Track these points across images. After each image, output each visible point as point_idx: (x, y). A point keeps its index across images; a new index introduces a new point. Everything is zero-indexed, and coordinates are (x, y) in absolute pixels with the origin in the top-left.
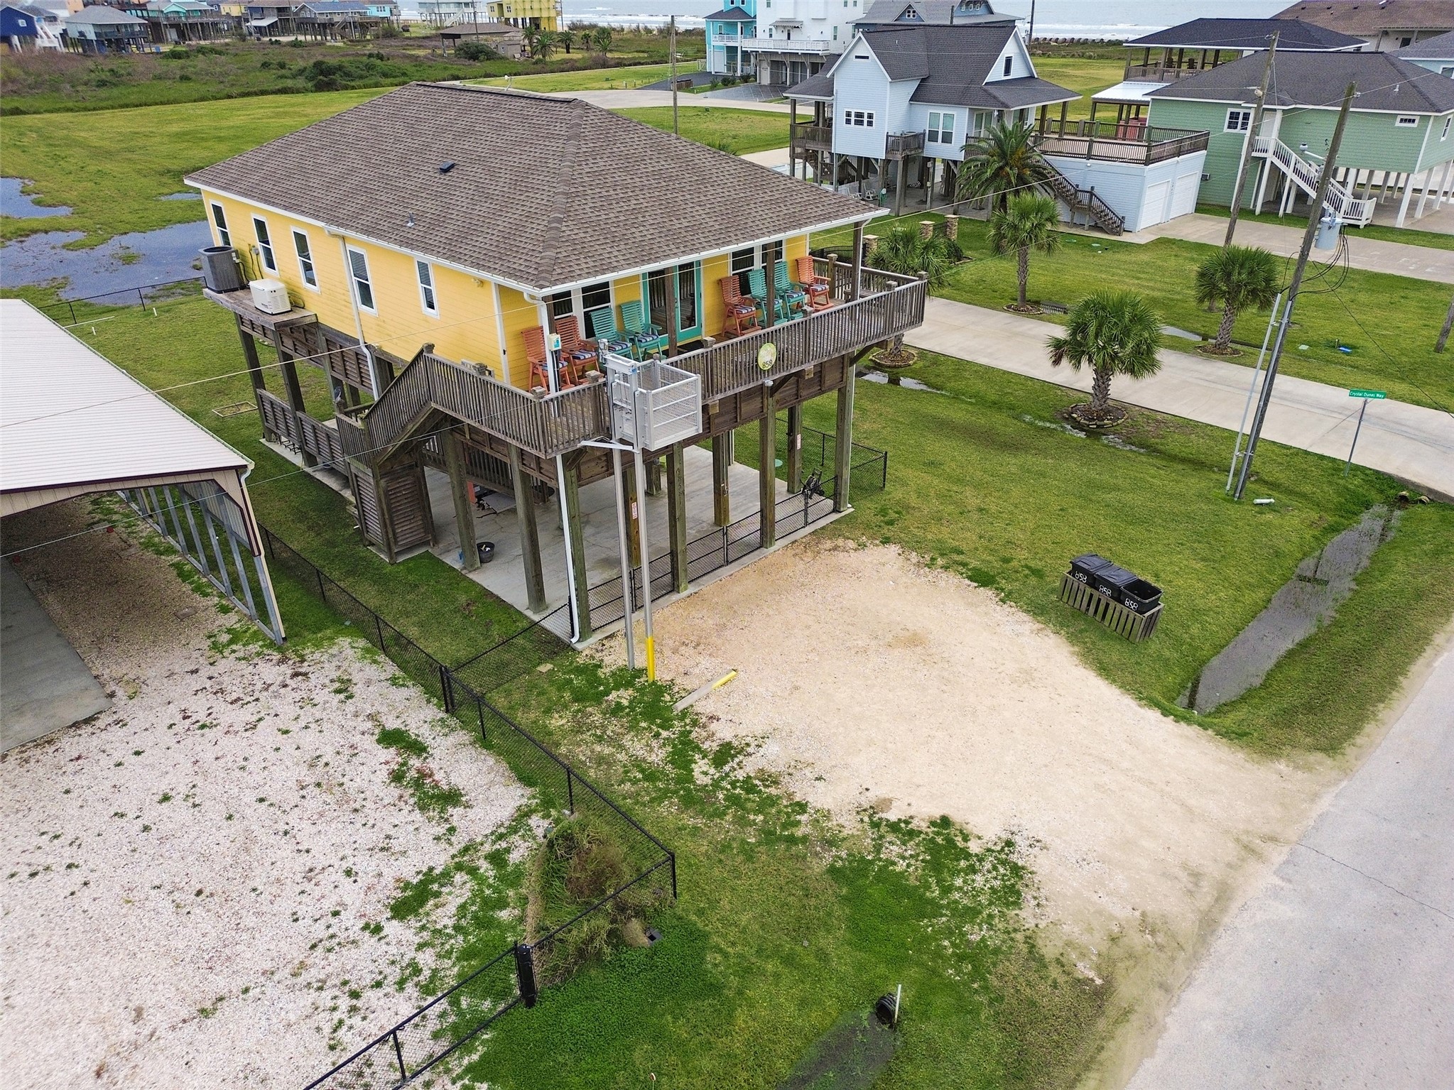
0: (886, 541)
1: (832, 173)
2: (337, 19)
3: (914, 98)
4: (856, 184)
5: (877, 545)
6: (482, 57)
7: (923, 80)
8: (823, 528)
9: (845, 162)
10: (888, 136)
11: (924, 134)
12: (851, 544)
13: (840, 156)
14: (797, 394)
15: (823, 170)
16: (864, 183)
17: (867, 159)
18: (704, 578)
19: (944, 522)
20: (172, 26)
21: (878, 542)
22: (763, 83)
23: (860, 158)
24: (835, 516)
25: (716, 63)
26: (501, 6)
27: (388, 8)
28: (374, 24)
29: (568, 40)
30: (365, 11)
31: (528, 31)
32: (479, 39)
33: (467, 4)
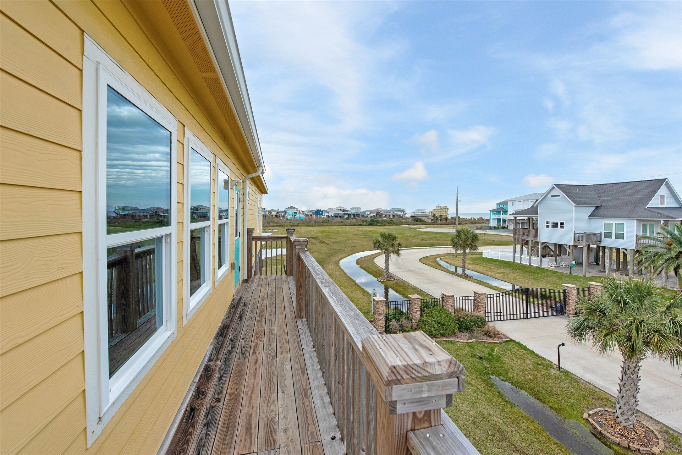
1: (538, 251)
2: (388, 214)
3: (592, 215)
4: (554, 258)
6: (419, 221)
7: (597, 207)
9: (546, 247)
10: (575, 233)
11: (601, 234)
13: (543, 243)
15: (532, 250)
16: (558, 258)
17: (560, 246)
20: (352, 215)
22: (510, 229)
23: (555, 245)
25: (493, 224)
26: (432, 212)
27: (402, 213)
28: (397, 215)
29: (446, 219)
30: (396, 213)
31: (434, 216)
32: (420, 217)
33: (424, 213)
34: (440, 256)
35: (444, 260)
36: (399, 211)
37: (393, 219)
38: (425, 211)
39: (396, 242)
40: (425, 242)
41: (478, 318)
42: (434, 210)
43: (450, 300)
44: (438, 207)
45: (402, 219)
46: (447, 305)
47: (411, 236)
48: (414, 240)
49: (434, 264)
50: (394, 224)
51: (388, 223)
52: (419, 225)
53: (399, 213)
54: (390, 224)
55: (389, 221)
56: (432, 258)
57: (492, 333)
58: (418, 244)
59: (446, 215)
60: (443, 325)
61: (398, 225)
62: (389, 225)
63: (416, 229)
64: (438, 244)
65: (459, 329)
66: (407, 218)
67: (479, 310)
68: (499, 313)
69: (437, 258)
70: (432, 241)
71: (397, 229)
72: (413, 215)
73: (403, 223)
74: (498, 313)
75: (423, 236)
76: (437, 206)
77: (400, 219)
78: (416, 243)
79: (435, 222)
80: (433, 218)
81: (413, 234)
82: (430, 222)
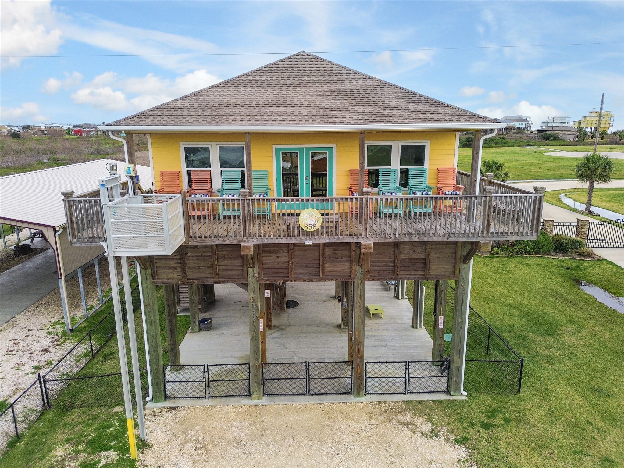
0: (462, 441)
5: (448, 441)
6: (551, 139)
8: (420, 402)
12: (427, 428)
14: (394, 271)
18: (283, 397)
19: (545, 452)
21: (452, 437)
24: (443, 397)
26: (580, 122)
27: (524, 123)
28: (514, 129)
29: (603, 134)
30: (512, 124)
31: (580, 130)
32: (553, 132)
33: (565, 123)
34: (566, 191)
35: (571, 196)
36: (517, 121)
37: (506, 136)
38: (568, 119)
39: (502, 172)
40: (550, 172)
41: (576, 242)
42: (584, 118)
43: (550, 225)
44: (593, 112)
45: (521, 135)
46: (546, 229)
47: (531, 165)
48: (534, 170)
49: (553, 201)
50: (505, 145)
51: (496, 143)
52: (550, 145)
53: (517, 125)
54: (499, 145)
55: (497, 140)
56: (553, 194)
57: (586, 253)
58: (538, 176)
59: (607, 126)
60: (539, 245)
61: (513, 146)
62: (497, 147)
63: (542, 153)
64: (570, 176)
65: (555, 250)
66: (531, 132)
67: (580, 236)
68: (603, 240)
69: (560, 193)
70: (562, 172)
71: (510, 153)
72: (543, 128)
73: (522, 143)
74: (601, 240)
75: (550, 164)
76: (592, 110)
77: (519, 135)
78: (536, 174)
79: (580, 141)
80: (578, 134)
81: (535, 161)
82: (572, 140)
